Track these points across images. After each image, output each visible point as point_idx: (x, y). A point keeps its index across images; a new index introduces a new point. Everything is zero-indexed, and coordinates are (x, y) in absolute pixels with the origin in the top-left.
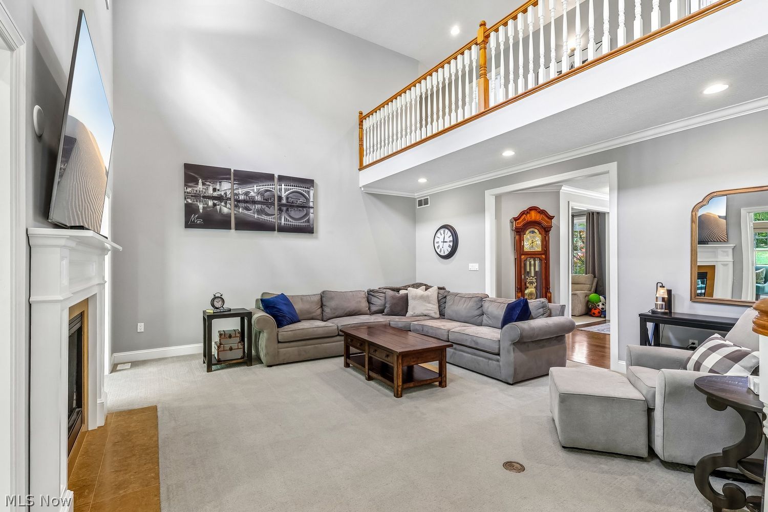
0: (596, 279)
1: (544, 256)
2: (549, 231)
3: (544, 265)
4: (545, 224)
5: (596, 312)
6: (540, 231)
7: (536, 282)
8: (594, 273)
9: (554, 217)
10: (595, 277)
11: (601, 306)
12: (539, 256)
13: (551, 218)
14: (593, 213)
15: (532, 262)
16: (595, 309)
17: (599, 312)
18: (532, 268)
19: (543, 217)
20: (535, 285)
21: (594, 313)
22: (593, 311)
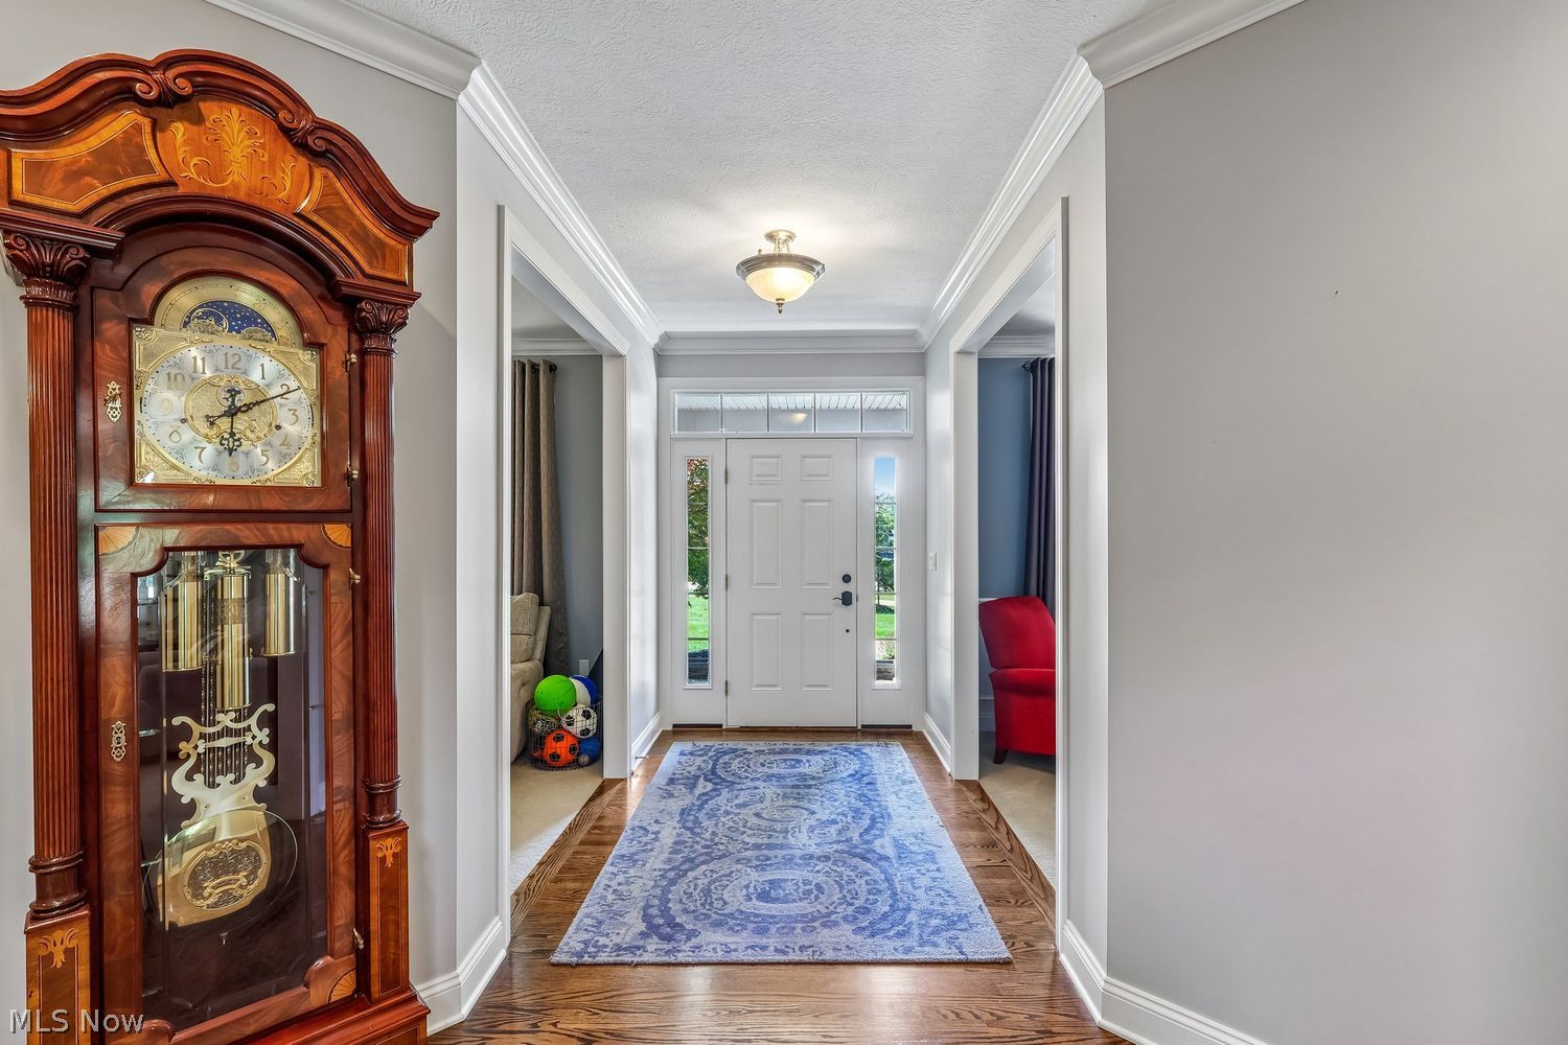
0: (547, 609)
1: (339, 534)
2: (387, 329)
3: (341, 606)
4: (355, 261)
5: (562, 748)
6: (311, 312)
7: (273, 747)
8: (537, 588)
9: (432, 216)
10: (541, 603)
11: (580, 724)
12: (299, 532)
13: (410, 222)
14: (535, 368)
15: (234, 589)
16: (559, 739)
17: (572, 749)
18: (234, 634)
19: (329, 191)
20: (257, 776)
21: (555, 756)
22: (551, 746)
